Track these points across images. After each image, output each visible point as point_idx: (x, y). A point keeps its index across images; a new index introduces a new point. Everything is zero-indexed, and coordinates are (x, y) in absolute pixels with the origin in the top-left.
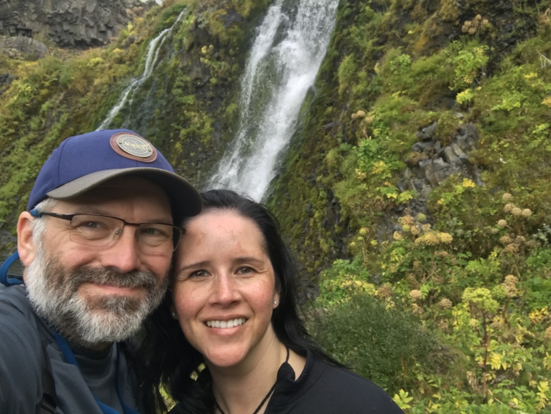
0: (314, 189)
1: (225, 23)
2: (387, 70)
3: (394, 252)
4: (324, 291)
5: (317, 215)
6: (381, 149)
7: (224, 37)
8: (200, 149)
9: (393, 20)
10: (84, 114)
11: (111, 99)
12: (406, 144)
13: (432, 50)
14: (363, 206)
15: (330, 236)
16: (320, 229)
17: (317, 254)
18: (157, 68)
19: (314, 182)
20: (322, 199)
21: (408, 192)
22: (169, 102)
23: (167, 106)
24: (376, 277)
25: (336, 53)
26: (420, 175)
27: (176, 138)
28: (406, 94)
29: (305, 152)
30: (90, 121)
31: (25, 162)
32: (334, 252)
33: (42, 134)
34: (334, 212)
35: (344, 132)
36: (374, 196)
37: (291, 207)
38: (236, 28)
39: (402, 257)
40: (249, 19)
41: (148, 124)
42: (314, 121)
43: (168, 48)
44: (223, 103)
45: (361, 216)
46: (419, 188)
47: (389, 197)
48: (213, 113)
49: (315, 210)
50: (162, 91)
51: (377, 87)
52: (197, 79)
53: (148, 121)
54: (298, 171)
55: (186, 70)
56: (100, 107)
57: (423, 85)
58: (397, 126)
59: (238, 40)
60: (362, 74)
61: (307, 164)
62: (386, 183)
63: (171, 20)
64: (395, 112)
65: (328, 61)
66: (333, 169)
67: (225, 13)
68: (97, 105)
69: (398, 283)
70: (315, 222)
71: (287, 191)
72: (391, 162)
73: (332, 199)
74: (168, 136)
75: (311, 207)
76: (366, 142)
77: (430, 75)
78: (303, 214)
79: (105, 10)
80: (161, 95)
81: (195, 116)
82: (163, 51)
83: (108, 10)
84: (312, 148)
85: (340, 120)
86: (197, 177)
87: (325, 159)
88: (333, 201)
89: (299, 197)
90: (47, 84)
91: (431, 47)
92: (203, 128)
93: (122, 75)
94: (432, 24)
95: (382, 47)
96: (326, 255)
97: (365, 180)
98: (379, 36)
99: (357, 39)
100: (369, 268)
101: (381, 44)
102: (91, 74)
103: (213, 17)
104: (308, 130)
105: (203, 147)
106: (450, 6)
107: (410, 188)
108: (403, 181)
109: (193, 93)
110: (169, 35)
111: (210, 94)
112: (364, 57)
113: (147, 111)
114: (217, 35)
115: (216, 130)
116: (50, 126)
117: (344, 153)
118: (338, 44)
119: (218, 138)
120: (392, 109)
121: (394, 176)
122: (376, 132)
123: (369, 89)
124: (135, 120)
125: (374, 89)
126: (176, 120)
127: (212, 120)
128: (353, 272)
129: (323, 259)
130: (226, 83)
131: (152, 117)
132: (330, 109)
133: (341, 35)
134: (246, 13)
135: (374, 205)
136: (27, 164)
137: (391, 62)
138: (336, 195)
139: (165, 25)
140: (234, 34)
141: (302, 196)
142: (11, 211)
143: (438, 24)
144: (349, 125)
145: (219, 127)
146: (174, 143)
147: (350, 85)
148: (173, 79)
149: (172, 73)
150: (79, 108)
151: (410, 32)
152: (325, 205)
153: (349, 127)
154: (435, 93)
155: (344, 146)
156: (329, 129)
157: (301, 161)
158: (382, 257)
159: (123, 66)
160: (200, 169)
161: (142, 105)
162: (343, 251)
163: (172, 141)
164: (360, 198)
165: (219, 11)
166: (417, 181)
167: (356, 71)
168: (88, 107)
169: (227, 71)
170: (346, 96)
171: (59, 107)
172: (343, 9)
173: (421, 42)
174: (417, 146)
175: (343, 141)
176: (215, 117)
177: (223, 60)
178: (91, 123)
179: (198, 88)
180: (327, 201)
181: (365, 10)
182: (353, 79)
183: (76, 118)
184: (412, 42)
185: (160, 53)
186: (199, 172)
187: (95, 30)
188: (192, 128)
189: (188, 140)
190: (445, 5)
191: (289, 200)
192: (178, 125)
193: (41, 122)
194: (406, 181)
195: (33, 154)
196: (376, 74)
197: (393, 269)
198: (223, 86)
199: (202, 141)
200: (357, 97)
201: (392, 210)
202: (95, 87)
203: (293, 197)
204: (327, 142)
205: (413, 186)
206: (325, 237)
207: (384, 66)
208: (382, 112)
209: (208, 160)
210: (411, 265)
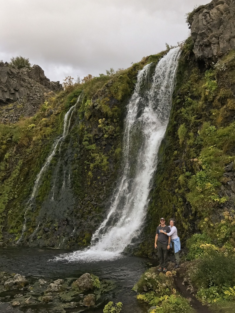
0: (175, 196)
1: (110, 105)
2: (204, 133)
3: (222, 228)
4: (191, 250)
5: (179, 210)
6: (208, 176)
7: (110, 113)
8: (102, 174)
9: (204, 107)
10: (32, 159)
11: (46, 149)
12: (220, 173)
13: (226, 124)
14: (203, 206)
15: (187, 221)
16: (182, 218)
17: (182, 230)
18: (71, 130)
19: (174, 192)
20: (180, 202)
21: (224, 197)
22: (81, 149)
23: (80, 151)
24: (215, 241)
25: (175, 122)
26: (229, 188)
27: (88, 169)
28: (216, 146)
29: (166, 176)
30: (36, 163)
31: (4, 191)
32: (191, 229)
33: (9, 172)
34: (188, 209)
35: (186, 166)
36: (208, 201)
37: (163, 207)
38: (116, 108)
39: (226, 230)
40: (122, 101)
41: (71, 163)
42: (168, 158)
43: (76, 118)
44: (112, 147)
45: (203, 211)
46: (230, 195)
47: (215, 201)
48: (107, 154)
49: (177, 208)
50: (77, 143)
51: (201, 142)
52: (95, 135)
53: (72, 161)
54: (164, 187)
55: (89, 131)
56: (41, 154)
57: (224, 141)
58: (214, 164)
59: (118, 114)
60: (191, 134)
61: (168, 183)
62: (213, 194)
63: (74, 100)
64: (212, 157)
65: (171, 126)
66: (183, 185)
67: (109, 100)
68: (39, 153)
69: (226, 243)
70: (178, 214)
71: (159, 198)
72: (214, 182)
73: (186, 202)
74: (83, 168)
75: (175, 206)
76: (200, 173)
77: (227, 137)
78: (171, 210)
79: (13, 80)
80: (76, 146)
81: (97, 156)
82: (73, 120)
83: (15, 80)
84: (170, 174)
85: (183, 158)
86: (104, 191)
87: (178, 180)
88: (187, 203)
89: (167, 201)
90: (5, 142)
91: (225, 122)
92: (102, 162)
93: (49, 134)
94: (224, 111)
95: (200, 120)
96: (187, 231)
97: (202, 192)
98: (197, 114)
99: (186, 115)
100: (211, 236)
101: (199, 119)
102: (30, 134)
103: (103, 103)
104: (165, 163)
105: (104, 173)
106: (232, 103)
107: (225, 195)
108: (221, 192)
109: (94, 143)
110: (75, 110)
111: (104, 143)
112: (191, 125)
113: (69, 155)
114: (107, 113)
115: (110, 162)
116: (12, 167)
117: (188, 177)
118: (176, 117)
119: (112, 167)
120: (210, 155)
121: (216, 189)
122: (204, 167)
123: (196, 143)
124: (64, 161)
125: (199, 143)
126: (87, 159)
127: (107, 157)
128: (204, 240)
129: (186, 233)
130: (114, 137)
131: (73, 158)
132: (176, 152)
133: (177, 113)
134: (120, 97)
135: (209, 205)
136: (5, 191)
137: (206, 130)
138: (188, 200)
139: (71, 103)
140: (116, 111)
141: (168, 200)
142: (4, 220)
143: (227, 111)
144: (188, 162)
145: (112, 161)
146: (88, 172)
147: (185, 139)
148: (82, 136)
149: (81, 133)
150: (28, 156)
151: (213, 114)
152: (182, 205)
153: (188, 163)
154: (231, 146)
155: (188, 173)
156: (178, 164)
157: (165, 181)
158: (216, 230)
159: (48, 128)
160: (105, 185)
161: (66, 152)
162: (196, 228)
163: (86, 171)
164: (201, 202)
165: (105, 99)
166: (228, 192)
167: (187, 132)
168: (33, 154)
169: (114, 131)
170: (184, 146)
171: (15, 156)
172: (175, 99)
173: (220, 119)
174: (225, 174)
175: (187, 171)
176: (109, 156)
177: (111, 125)
178: (37, 164)
179: (97, 140)
180: (183, 203)
181: (188, 100)
182: (186, 136)
183: (28, 162)
184: (215, 118)
185: (71, 121)
186: (104, 187)
187: (8, 93)
188: (96, 162)
189: (95, 170)
190: (229, 102)
191: (162, 203)
192: (88, 162)
193: (6, 165)
194: (222, 192)
195: (7, 185)
196: (199, 135)
197: (223, 236)
198: (111, 138)
199: (103, 169)
200: (191, 147)
201: (218, 206)
202: (34, 141)
203: (164, 201)
204: (177, 171)
205: (226, 194)
206: (185, 222)
207: (202, 131)
208: (205, 157)
209: (108, 180)
210: (231, 234)
